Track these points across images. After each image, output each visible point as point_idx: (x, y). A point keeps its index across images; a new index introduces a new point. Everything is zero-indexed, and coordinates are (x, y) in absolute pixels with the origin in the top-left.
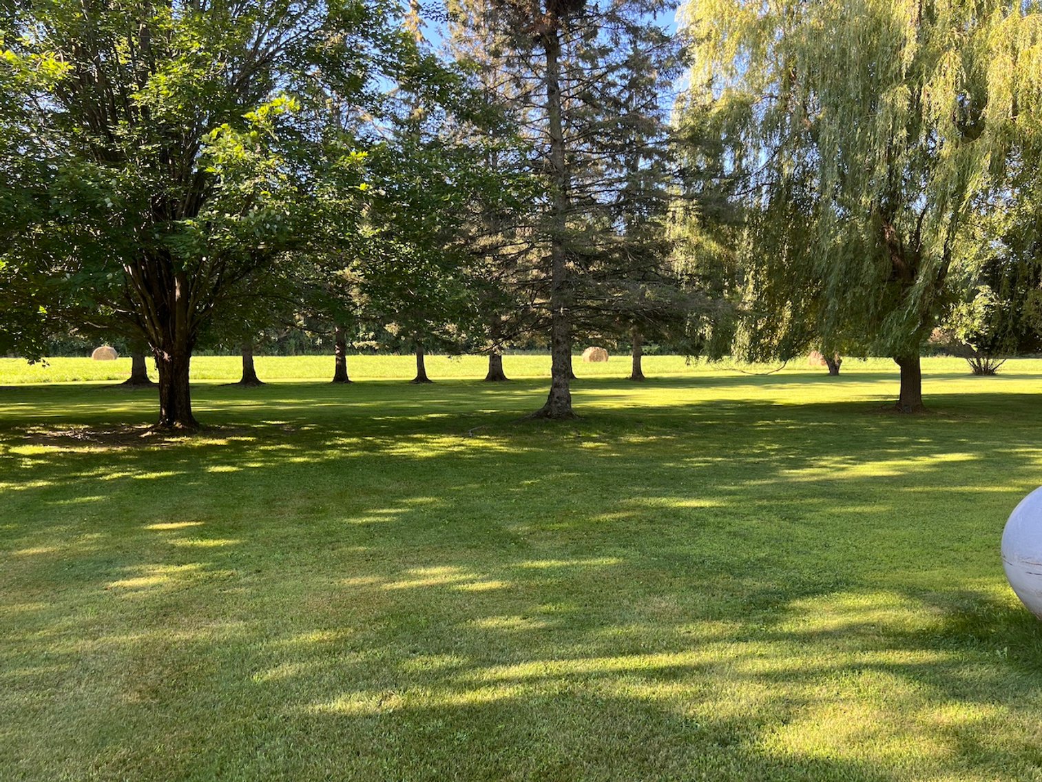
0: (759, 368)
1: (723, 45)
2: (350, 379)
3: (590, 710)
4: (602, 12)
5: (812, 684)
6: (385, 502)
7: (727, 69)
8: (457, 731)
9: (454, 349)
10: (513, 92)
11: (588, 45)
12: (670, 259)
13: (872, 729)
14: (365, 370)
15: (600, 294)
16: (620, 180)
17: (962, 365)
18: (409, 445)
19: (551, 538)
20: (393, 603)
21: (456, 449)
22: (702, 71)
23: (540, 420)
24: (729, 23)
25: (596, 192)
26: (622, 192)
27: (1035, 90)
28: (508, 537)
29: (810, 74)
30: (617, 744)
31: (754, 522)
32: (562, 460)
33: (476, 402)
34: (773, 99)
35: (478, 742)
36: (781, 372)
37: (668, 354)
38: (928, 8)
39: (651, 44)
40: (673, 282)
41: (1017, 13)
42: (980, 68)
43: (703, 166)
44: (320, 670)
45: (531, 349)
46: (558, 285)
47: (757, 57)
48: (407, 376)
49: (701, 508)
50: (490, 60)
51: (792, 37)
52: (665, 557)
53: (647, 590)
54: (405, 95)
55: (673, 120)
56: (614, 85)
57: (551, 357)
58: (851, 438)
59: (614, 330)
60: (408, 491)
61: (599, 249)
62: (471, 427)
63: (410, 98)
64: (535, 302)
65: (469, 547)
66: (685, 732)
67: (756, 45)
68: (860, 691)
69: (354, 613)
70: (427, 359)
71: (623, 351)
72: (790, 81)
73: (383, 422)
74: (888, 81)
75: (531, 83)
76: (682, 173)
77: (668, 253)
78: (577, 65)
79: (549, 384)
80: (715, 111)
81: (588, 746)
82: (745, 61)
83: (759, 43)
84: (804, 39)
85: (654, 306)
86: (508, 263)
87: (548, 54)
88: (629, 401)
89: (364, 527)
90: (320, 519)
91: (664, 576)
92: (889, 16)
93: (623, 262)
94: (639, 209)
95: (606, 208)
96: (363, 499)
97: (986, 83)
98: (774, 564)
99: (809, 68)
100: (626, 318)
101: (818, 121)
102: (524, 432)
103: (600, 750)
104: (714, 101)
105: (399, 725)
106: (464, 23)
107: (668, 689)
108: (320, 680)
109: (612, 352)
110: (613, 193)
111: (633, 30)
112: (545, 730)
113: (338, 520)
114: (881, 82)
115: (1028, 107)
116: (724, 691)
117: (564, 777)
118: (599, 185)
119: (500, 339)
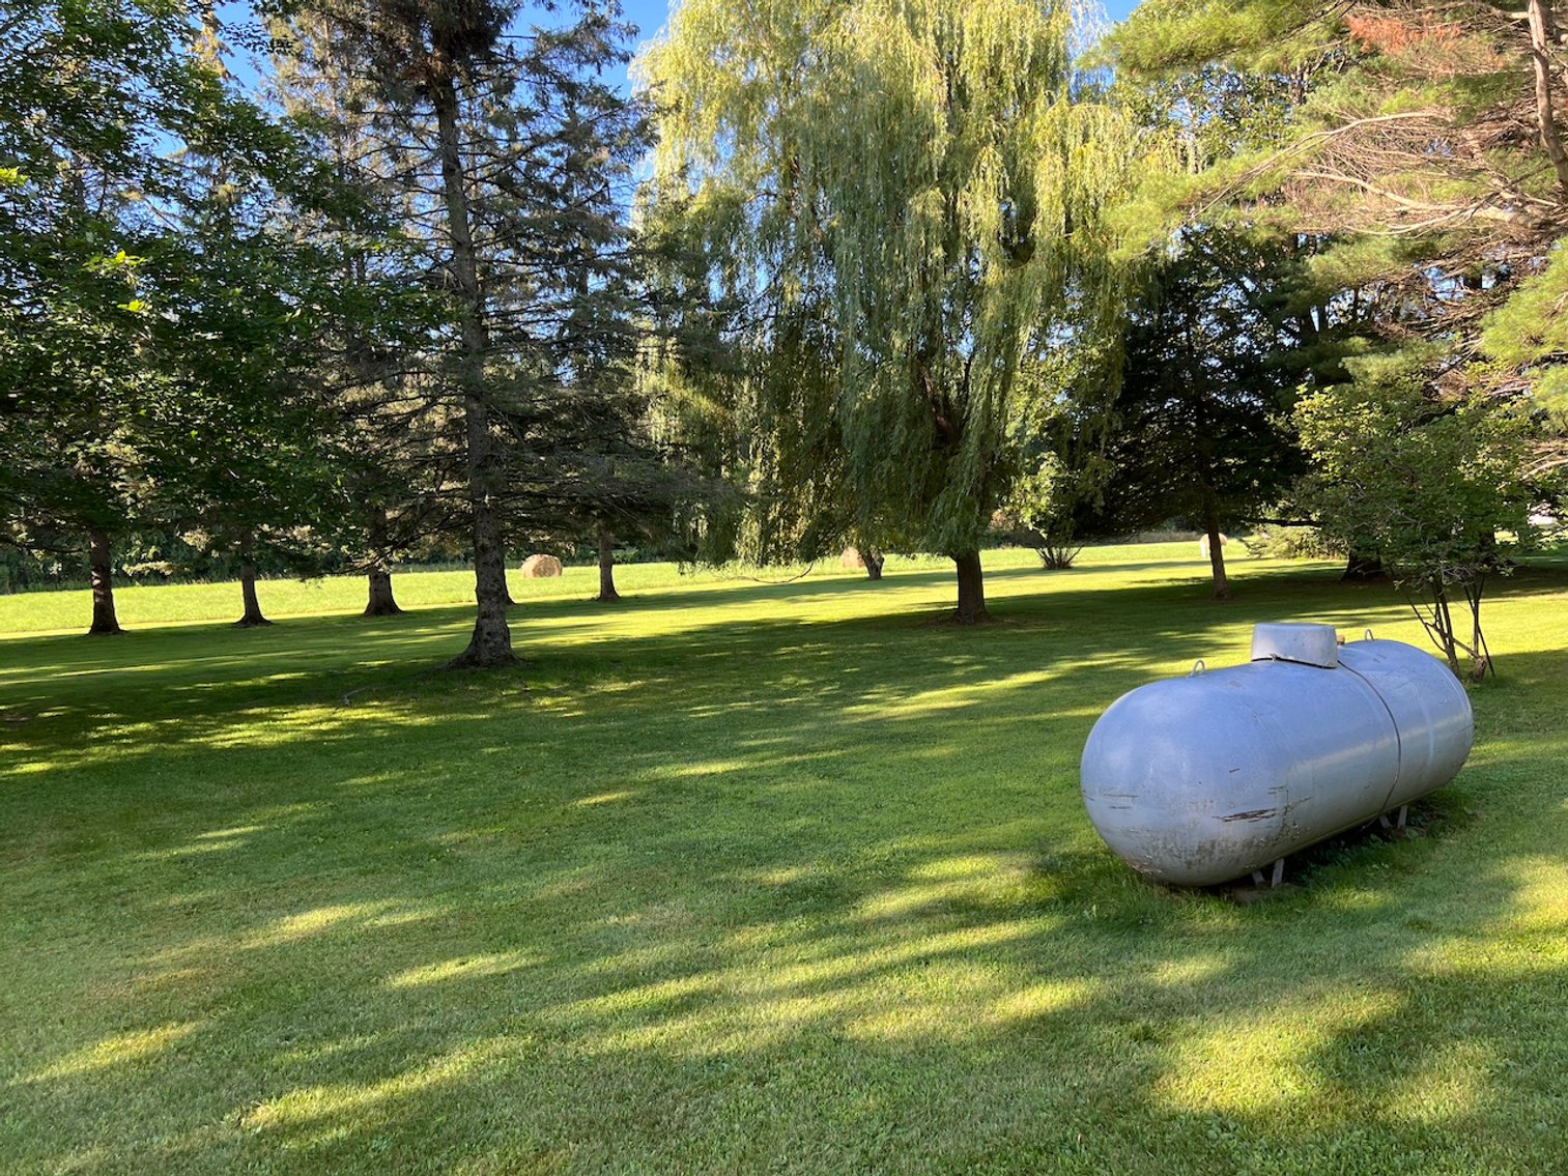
0: (774, 574)
1: (699, 118)
2: (121, 627)
3: (572, 1073)
4: (521, 57)
5: (869, 986)
6: (209, 820)
7: (705, 152)
8: (371, 1139)
9: (307, 567)
10: (386, 169)
11: (500, 103)
12: (645, 422)
13: (945, 1031)
14: (148, 611)
15: (545, 474)
16: (564, 306)
17: (1032, 557)
18: (240, 726)
19: (493, 844)
20: (242, 973)
21: (324, 727)
22: (670, 151)
23: (461, 670)
24: (705, 86)
25: (527, 323)
26: (567, 323)
27: (1092, 202)
28: (425, 851)
29: (818, 166)
30: (614, 1110)
31: (783, 785)
32: (502, 728)
33: (352, 651)
34: (772, 198)
35: (406, 1148)
36: (807, 579)
37: (650, 561)
38: (958, 87)
39: (596, 109)
40: (650, 454)
41: (1064, 100)
42: (1026, 170)
43: (681, 290)
44: (126, 1091)
45: (436, 562)
46: (478, 462)
47: (746, 137)
48: (226, 617)
49: (712, 774)
50: (345, 117)
51: (789, 113)
52: (665, 849)
53: (643, 897)
54: (200, 162)
55: (634, 220)
56: (545, 165)
57: (474, 573)
58: (900, 661)
59: (570, 529)
60: (248, 799)
61: (541, 407)
62: (348, 690)
63: (209, 166)
64: (442, 488)
65: (363, 873)
66: (708, 1078)
67: (742, 121)
68: (928, 986)
69: (175, 997)
70: (262, 586)
71: (585, 560)
72: (791, 175)
73: (192, 694)
74: (917, 182)
75: (416, 156)
76: (654, 298)
77: (641, 413)
78: (486, 132)
79: (472, 615)
80: (693, 209)
81: (574, 1121)
82: (730, 141)
83: (747, 119)
84: (805, 118)
85: (627, 490)
86: (395, 428)
87: (440, 113)
88: (599, 633)
89: (175, 863)
90: (92, 859)
91: (665, 874)
92: (912, 95)
93: (576, 426)
94: (594, 349)
95: (545, 345)
96: (167, 820)
97: (1034, 190)
98: (813, 839)
99: (816, 158)
100: (586, 509)
101: (832, 230)
102: (438, 691)
103: (591, 1122)
104: (691, 197)
105: (274, 1148)
106: (300, 57)
107: (681, 1025)
108: (128, 1105)
109: (569, 560)
110: (552, 323)
111: (569, 88)
112: (507, 1111)
113: (127, 857)
114: (908, 182)
115: (1085, 222)
116: (757, 1015)
117: (540, 1168)
118: (531, 312)
119: (388, 549)
